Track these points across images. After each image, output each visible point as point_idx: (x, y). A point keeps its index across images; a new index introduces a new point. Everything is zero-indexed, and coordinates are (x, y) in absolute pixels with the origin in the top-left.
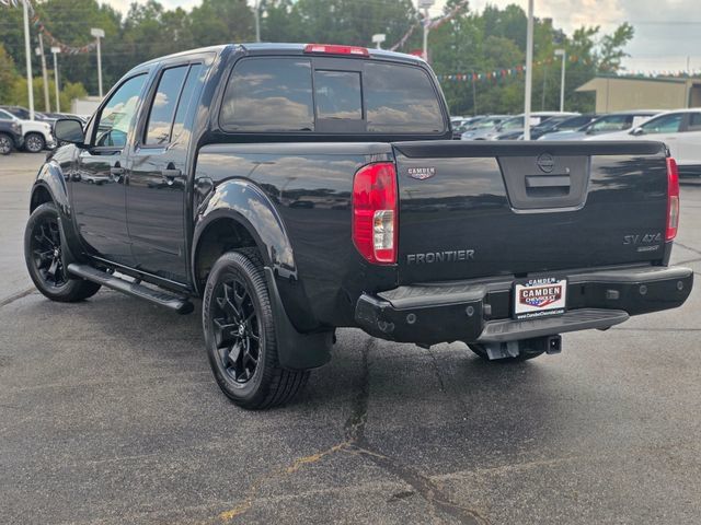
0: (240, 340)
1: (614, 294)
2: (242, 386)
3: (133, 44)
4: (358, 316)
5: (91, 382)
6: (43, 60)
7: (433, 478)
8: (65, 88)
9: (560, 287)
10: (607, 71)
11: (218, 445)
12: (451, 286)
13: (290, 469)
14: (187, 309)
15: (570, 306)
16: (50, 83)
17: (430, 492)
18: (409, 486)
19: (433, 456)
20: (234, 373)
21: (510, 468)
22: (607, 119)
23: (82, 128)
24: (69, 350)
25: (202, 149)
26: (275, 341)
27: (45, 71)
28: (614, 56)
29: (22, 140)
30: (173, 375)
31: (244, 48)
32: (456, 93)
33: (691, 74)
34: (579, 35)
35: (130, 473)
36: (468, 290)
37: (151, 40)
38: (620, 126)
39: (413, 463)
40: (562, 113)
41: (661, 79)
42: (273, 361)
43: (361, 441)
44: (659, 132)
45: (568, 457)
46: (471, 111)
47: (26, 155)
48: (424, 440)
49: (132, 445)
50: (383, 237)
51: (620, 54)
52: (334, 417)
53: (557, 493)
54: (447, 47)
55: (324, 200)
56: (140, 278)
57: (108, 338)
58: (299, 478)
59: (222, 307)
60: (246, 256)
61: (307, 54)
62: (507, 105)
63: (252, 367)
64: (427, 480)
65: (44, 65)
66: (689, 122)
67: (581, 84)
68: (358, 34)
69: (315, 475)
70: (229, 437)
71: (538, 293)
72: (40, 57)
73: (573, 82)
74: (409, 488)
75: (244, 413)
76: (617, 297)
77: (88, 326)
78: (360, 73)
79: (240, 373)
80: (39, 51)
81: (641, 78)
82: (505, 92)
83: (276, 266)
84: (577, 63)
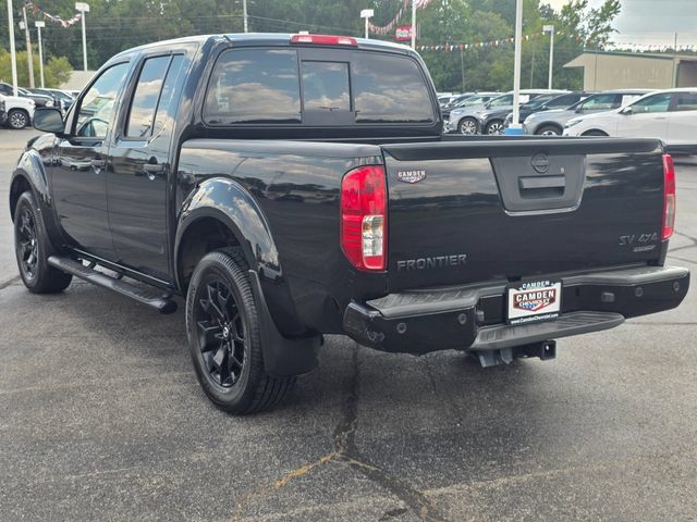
0: (225, 343)
1: (609, 296)
2: (228, 390)
3: (118, 18)
4: (347, 324)
5: (71, 385)
6: (27, 34)
7: (426, 493)
8: (49, 62)
9: (555, 291)
10: (595, 48)
11: (203, 457)
12: (443, 292)
13: (278, 484)
14: (171, 308)
15: (565, 308)
16: (34, 57)
17: (424, 509)
18: (402, 502)
19: (426, 467)
20: (219, 377)
21: (505, 481)
22: (596, 97)
23: (62, 117)
24: (49, 348)
25: (185, 144)
26: (260, 343)
27: (29, 45)
28: (601, 31)
29: (5, 116)
30: (157, 376)
31: (228, 39)
32: (444, 67)
33: (678, 49)
34: (567, 10)
35: (110, 489)
36: (460, 296)
37: (137, 14)
38: (609, 105)
39: (405, 475)
40: (550, 91)
41: (647, 55)
42: (258, 364)
43: (351, 452)
44: (648, 111)
45: (565, 468)
46: (459, 87)
47: (9, 131)
48: (417, 449)
49: (113, 456)
50: (372, 243)
51: (608, 29)
52: (323, 423)
53: (556, 509)
54: (435, 22)
55: (313, 195)
56: (122, 273)
57: (90, 335)
58: (287, 494)
59: (206, 309)
60: (229, 255)
61: (294, 44)
62: (495, 81)
63: (237, 370)
64: (421, 495)
65: (28, 39)
66: (678, 102)
67: (570, 60)
68: (346, 8)
69: (304, 491)
70: (214, 447)
71: (532, 297)
72: (24, 30)
73: (561, 58)
74: (401, 504)
75: (229, 420)
76: (612, 300)
77: (68, 321)
78: (348, 63)
79: (225, 378)
80: (23, 25)
81: (628, 53)
82: (493, 68)
83: (262, 265)
84: (565, 38)
